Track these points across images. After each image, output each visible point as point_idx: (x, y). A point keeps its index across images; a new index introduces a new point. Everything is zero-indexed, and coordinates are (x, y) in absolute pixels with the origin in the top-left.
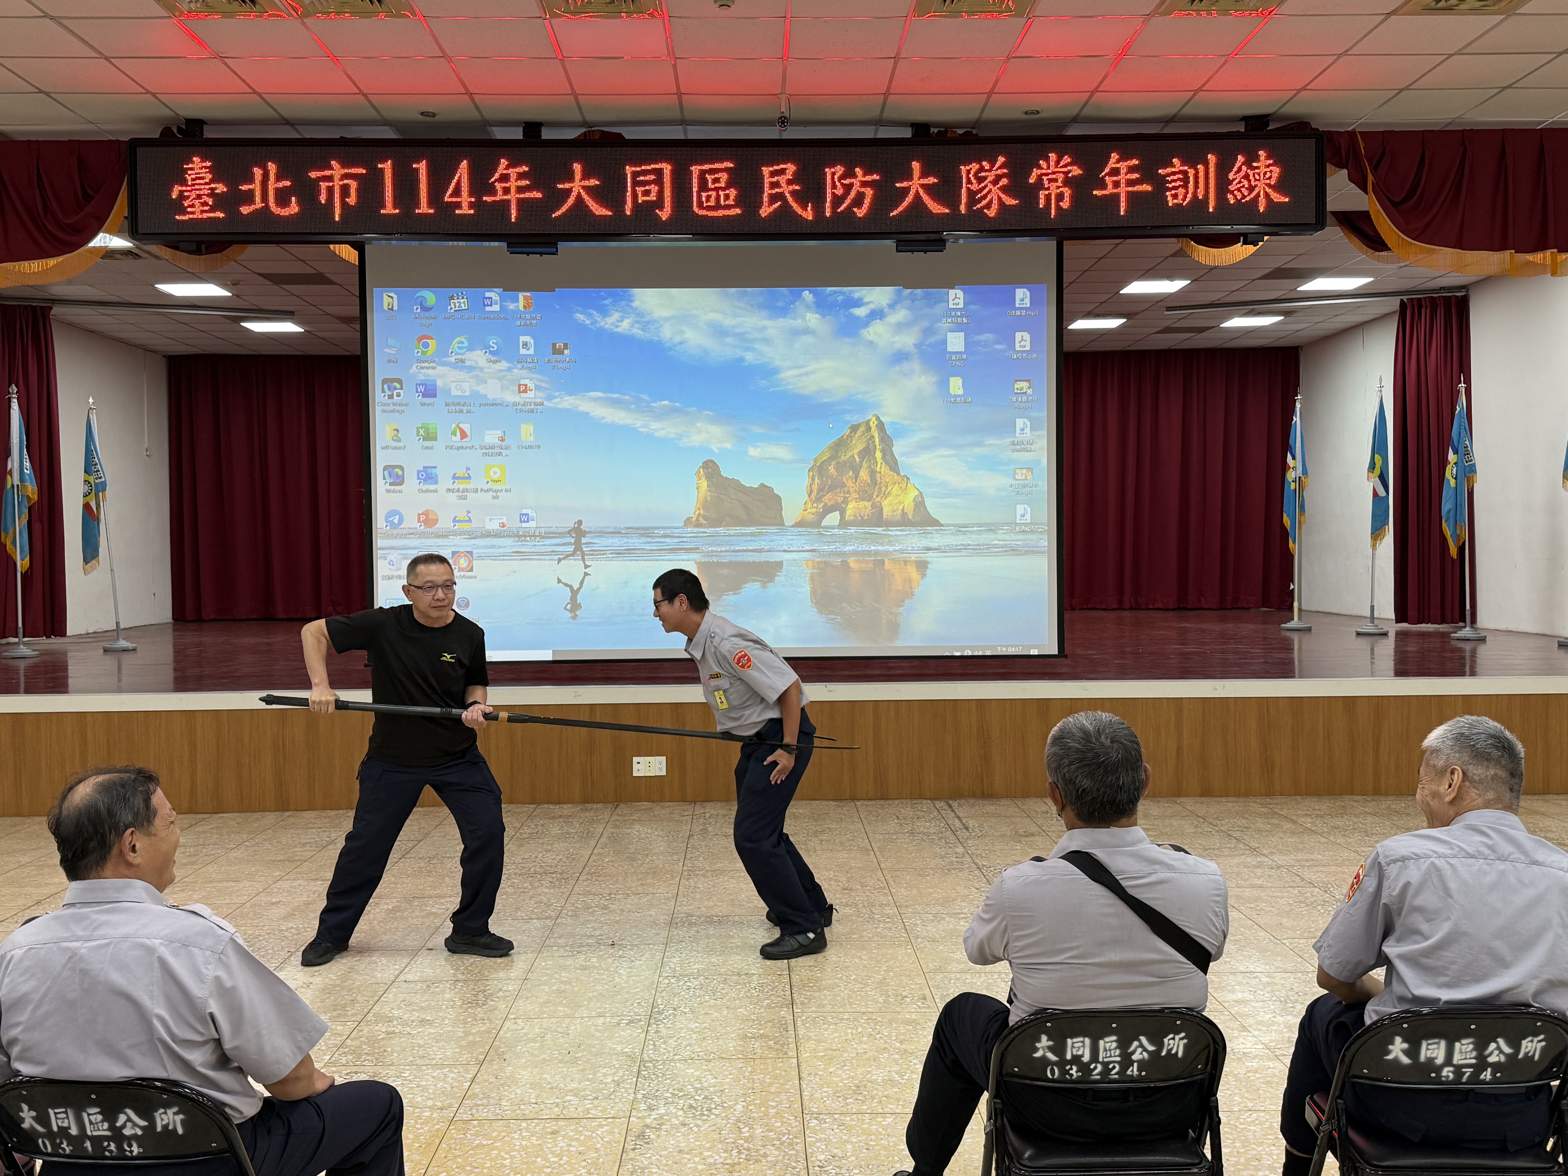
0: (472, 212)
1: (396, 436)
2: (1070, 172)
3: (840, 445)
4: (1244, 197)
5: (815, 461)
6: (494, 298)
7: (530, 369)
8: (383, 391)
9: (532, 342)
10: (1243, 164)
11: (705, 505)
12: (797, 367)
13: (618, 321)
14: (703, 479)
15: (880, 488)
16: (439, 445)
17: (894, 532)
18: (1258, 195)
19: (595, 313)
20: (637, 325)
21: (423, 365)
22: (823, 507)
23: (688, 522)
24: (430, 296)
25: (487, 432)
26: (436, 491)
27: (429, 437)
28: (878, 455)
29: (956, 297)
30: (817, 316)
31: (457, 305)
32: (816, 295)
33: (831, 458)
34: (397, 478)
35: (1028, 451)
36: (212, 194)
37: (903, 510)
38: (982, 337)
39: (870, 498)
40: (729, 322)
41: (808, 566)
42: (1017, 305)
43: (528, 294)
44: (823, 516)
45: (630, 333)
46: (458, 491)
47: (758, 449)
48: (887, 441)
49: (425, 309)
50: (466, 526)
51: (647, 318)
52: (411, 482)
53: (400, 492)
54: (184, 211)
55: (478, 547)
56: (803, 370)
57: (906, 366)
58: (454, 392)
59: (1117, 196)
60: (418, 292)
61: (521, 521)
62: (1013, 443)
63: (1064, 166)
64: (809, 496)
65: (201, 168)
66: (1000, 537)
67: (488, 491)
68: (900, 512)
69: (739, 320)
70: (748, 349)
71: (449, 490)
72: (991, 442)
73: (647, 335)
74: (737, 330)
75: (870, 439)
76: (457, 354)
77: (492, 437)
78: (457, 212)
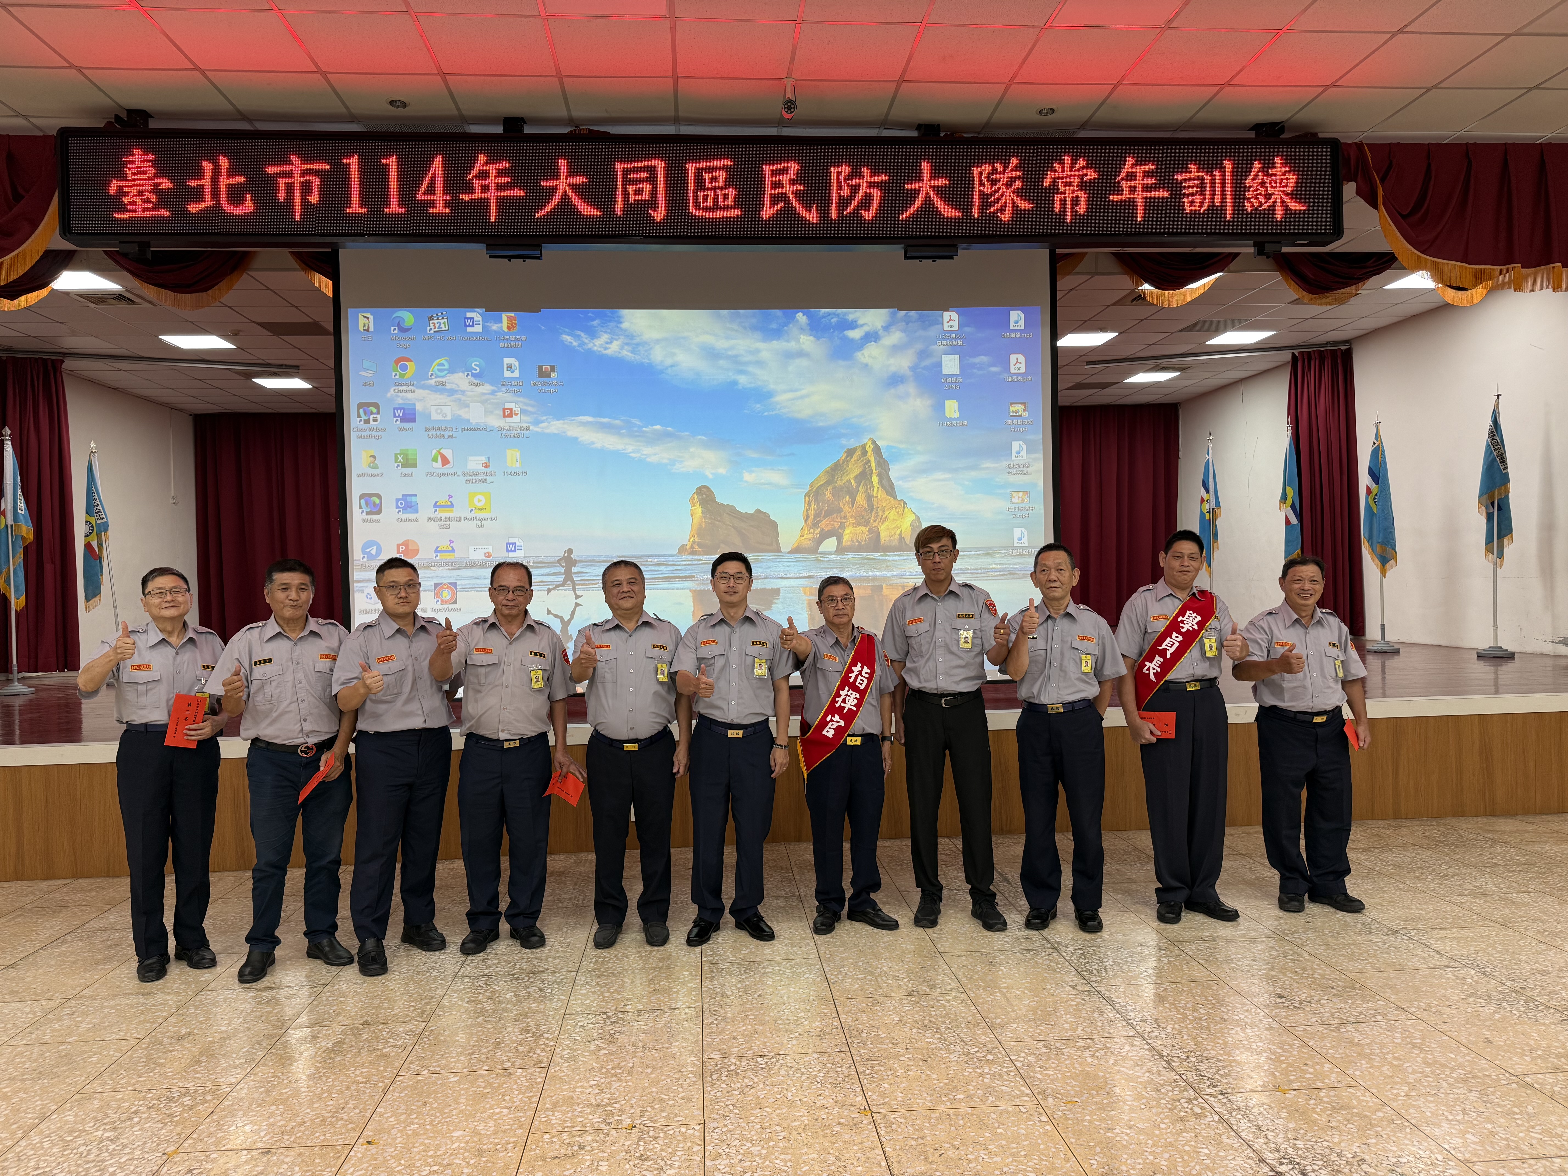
0: (447, 211)
1: (373, 462)
2: (1085, 175)
3: (836, 469)
4: (1261, 205)
5: (811, 485)
6: (476, 319)
7: (515, 392)
8: (359, 416)
9: (517, 364)
10: (1260, 170)
11: (700, 532)
12: (791, 391)
13: (607, 343)
14: (698, 505)
15: (877, 513)
16: (418, 472)
17: (892, 557)
18: (1275, 202)
19: (583, 334)
20: (626, 347)
21: (401, 388)
22: (820, 533)
23: (682, 549)
24: (407, 316)
25: (471, 458)
26: (416, 520)
27: (408, 463)
28: (875, 479)
29: (951, 319)
30: (811, 338)
31: (437, 325)
32: (810, 317)
33: (828, 483)
34: (374, 508)
35: (1024, 474)
36: (156, 190)
37: (900, 535)
38: (977, 360)
39: (867, 523)
40: (721, 344)
41: (805, 593)
42: (1012, 328)
43: (512, 314)
44: (820, 541)
45: (620, 356)
46: (440, 519)
47: (753, 475)
48: (883, 465)
49: (403, 330)
50: (448, 557)
51: (637, 340)
52: (389, 510)
53: (378, 521)
54: (123, 209)
55: (462, 578)
56: (798, 394)
57: (901, 389)
58: (435, 417)
59: (1134, 201)
60: (396, 311)
61: (508, 551)
62: (1009, 467)
63: (1078, 170)
64: (806, 521)
65: (142, 162)
66: (997, 561)
67: (473, 519)
68: (897, 537)
69: (733, 342)
70: (742, 372)
71: (430, 519)
72: (987, 465)
73: (637, 357)
74: (730, 353)
75: (866, 463)
76: (437, 377)
77: (475, 463)
78: (431, 211)
